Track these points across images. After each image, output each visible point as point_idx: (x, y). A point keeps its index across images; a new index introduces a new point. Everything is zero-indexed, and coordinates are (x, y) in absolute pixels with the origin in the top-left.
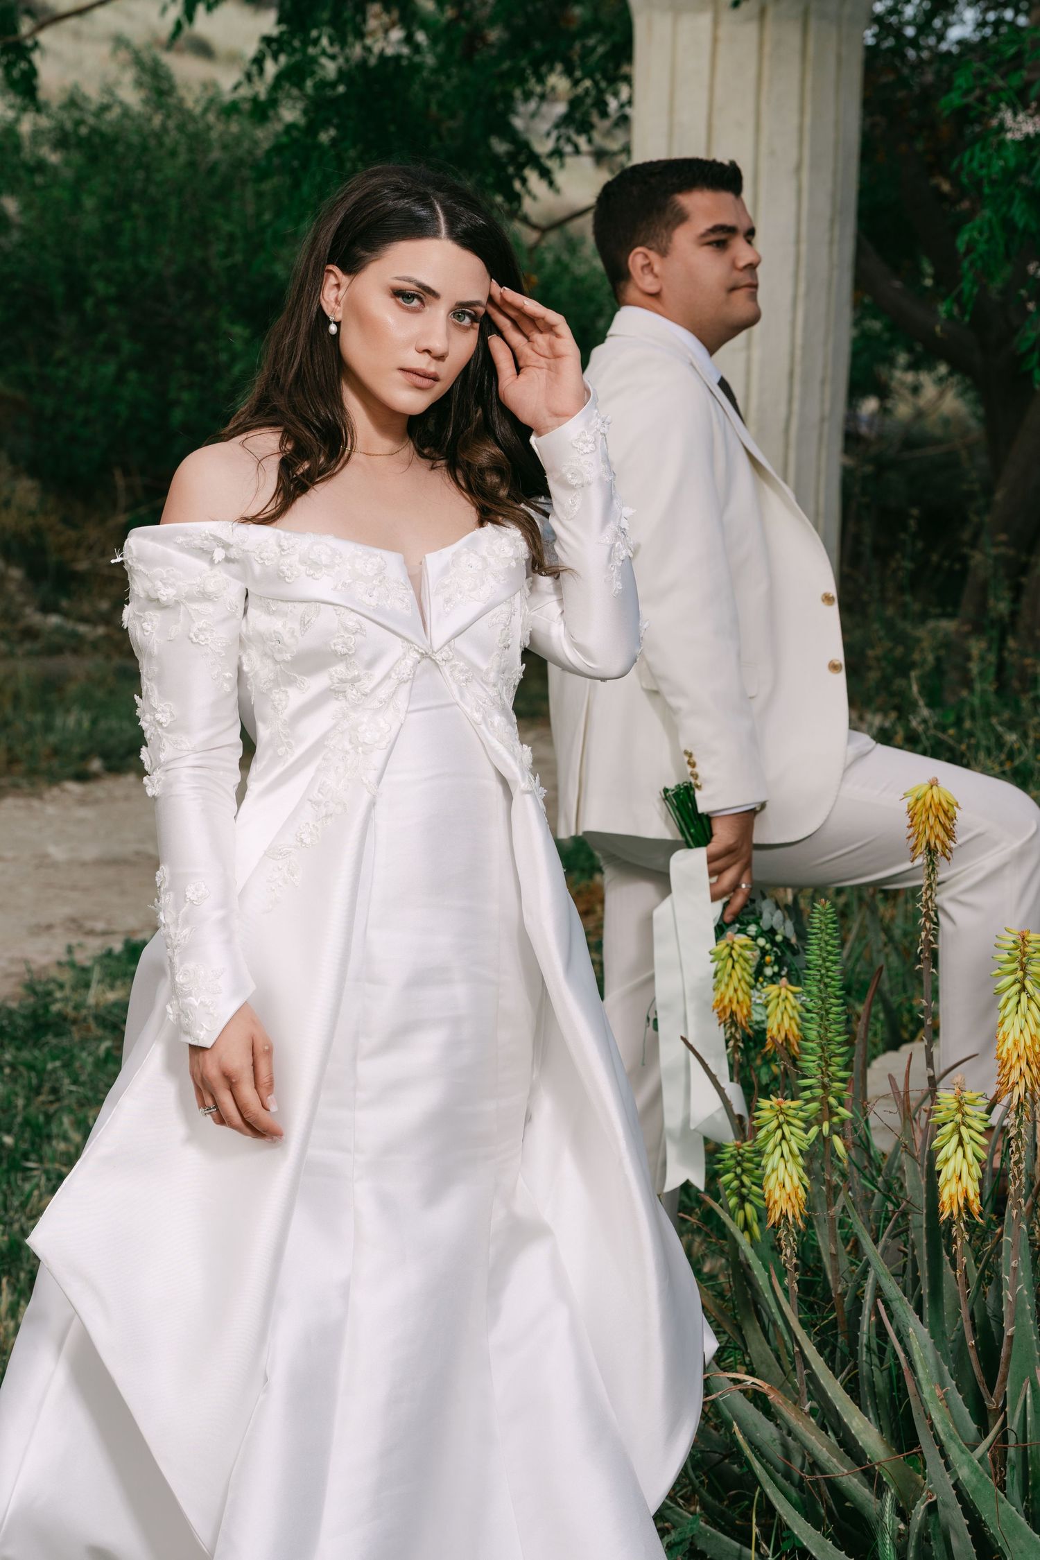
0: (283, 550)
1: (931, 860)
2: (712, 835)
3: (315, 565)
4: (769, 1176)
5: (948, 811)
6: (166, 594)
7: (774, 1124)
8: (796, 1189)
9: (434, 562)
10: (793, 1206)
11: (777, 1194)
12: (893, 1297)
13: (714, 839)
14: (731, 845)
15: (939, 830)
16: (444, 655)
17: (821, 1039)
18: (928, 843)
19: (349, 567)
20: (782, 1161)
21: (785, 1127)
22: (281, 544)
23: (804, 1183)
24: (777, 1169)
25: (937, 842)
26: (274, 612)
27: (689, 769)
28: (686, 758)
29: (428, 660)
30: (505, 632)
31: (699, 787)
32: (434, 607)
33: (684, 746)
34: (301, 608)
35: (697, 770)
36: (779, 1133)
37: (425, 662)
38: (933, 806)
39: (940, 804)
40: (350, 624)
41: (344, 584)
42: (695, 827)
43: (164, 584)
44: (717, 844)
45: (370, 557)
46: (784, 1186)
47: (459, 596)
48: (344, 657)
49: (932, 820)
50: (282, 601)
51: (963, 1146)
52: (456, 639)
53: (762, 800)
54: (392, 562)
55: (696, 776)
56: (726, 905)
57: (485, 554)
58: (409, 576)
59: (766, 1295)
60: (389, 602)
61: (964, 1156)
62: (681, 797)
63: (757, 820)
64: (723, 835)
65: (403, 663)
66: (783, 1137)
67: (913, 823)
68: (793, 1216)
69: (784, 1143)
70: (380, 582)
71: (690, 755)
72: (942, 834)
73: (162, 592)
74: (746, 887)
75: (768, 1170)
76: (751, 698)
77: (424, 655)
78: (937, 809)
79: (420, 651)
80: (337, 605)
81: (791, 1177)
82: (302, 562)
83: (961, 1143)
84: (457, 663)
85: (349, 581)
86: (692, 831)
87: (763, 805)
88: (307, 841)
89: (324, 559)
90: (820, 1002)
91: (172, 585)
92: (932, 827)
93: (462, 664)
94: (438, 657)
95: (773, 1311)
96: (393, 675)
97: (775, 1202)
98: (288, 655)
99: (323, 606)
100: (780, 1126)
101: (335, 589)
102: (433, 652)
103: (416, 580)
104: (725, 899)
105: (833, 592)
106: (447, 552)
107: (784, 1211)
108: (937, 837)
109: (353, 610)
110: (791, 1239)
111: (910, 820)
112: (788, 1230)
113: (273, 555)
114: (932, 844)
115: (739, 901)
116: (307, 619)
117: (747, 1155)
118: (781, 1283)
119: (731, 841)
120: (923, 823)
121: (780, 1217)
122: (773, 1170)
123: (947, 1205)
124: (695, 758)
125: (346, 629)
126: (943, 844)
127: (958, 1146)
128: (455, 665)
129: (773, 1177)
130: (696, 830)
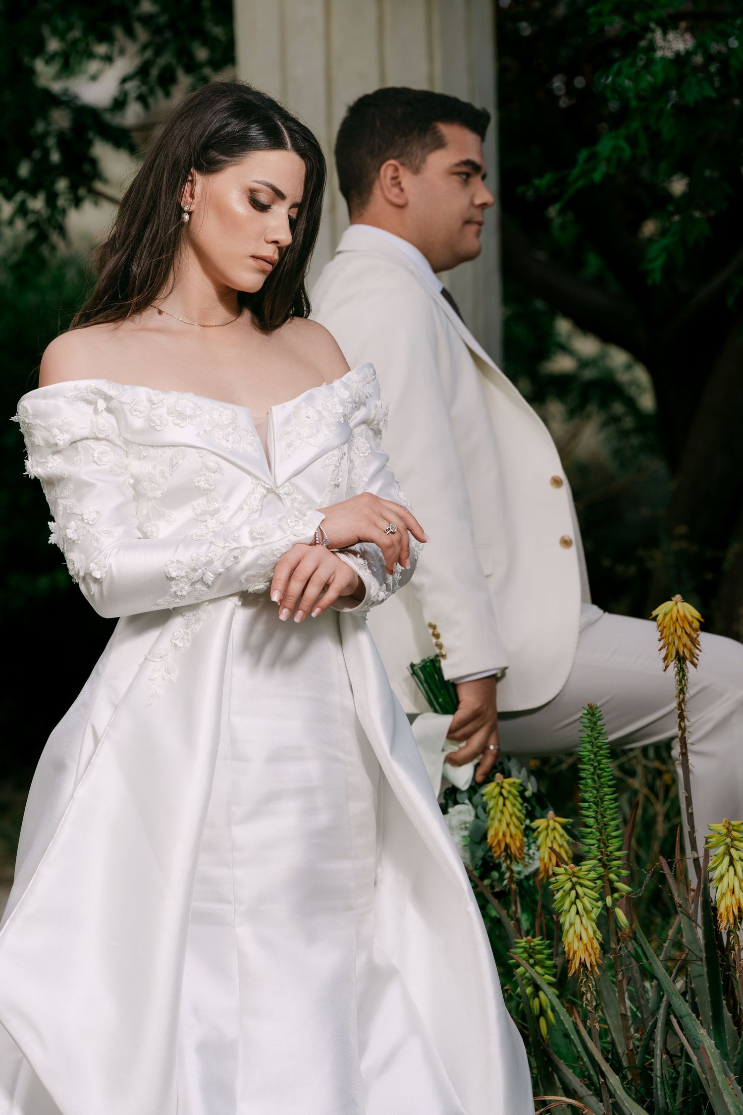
0: (154, 404)
1: (681, 668)
2: (458, 702)
3: (181, 415)
4: (568, 931)
5: (693, 622)
6: (62, 439)
7: (568, 885)
8: (591, 940)
9: (279, 412)
10: (590, 955)
11: (576, 945)
12: (683, 1014)
13: (461, 706)
14: (477, 710)
15: (685, 639)
16: (286, 489)
17: (598, 824)
18: (677, 652)
19: (208, 417)
20: (578, 916)
21: (578, 888)
22: (152, 399)
23: (597, 936)
24: (574, 924)
25: (685, 651)
26: (144, 457)
27: (434, 640)
28: (431, 631)
29: (272, 494)
30: (336, 472)
31: (444, 656)
32: (278, 450)
33: (428, 618)
34: (169, 452)
35: (441, 640)
36: (573, 893)
37: (271, 496)
38: (679, 619)
39: (685, 617)
40: (211, 464)
41: (205, 431)
42: (443, 696)
43: (61, 431)
44: (463, 712)
45: (225, 409)
46: (581, 939)
47: (299, 442)
48: (205, 492)
49: (679, 632)
50: (152, 446)
51: (734, 866)
52: (296, 478)
53: (503, 665)
54: (242, 415)
55: (440, 646)
56: (477, 767)
57: (320, 408)
58: (256, 427)
59: (572, 1037)
60: (241, 446)
61: (735, 874)
62: (428, 669)
63: (500, 686)
64: (468, 701)
65: (253, 496)
66: (577, 896)
67: (663, 636)
68: (591, 965)
69: (578, 901)
70: (233, 429)
71: (433, 627)
72: (689, 643)
73: (59, 437)
74: (495, 749)
75: (566, 926)
76: (487, 576)
77: (270, 491)
78: (683, 621)
79: (267, 486)
80: (200, 448)
81: (586, 929)
82: (169, 413)
83: (731, 863)
84: (296, 496)
85: (210, 429)
86: (440, 700)
87: (504, 670)
88: (180, 644)
89: (188, 411)
90: (595, 792)
91: (67, 431)
92: (679, 638)
93: (300, 497)
94: (281, 491)
95: (579, 1050)
96: (245, 507)
97: (575, 952)
98: (159, 492)
99: (188, 449)
100: (573, 888)
101: (198, 434)
102: (277, 487)
103: (262, 428)
104: (476, 761)
105: (560, 473)
106: (290, 405)
107: (583, 960)
108: (685, 645)
109: (213, 453)
110: (590, 985)
111: (660, 633)
112: (587, 977)
113: (144, 409)
114: (681, 653)
115: (489, 761)
116: (175, 461)
117: (537, 948)
118: (585, 1026)
119: (477, 706)
120: (672, 634)
121: (579, 967)
122: (571, 925)
123: (724, 916)
124: (439, 630)
125: (208, 469)
126: (690, 650)
127: (729, 866)
128: (295, 498)
129: (571, 931)
130: (444, 700)
